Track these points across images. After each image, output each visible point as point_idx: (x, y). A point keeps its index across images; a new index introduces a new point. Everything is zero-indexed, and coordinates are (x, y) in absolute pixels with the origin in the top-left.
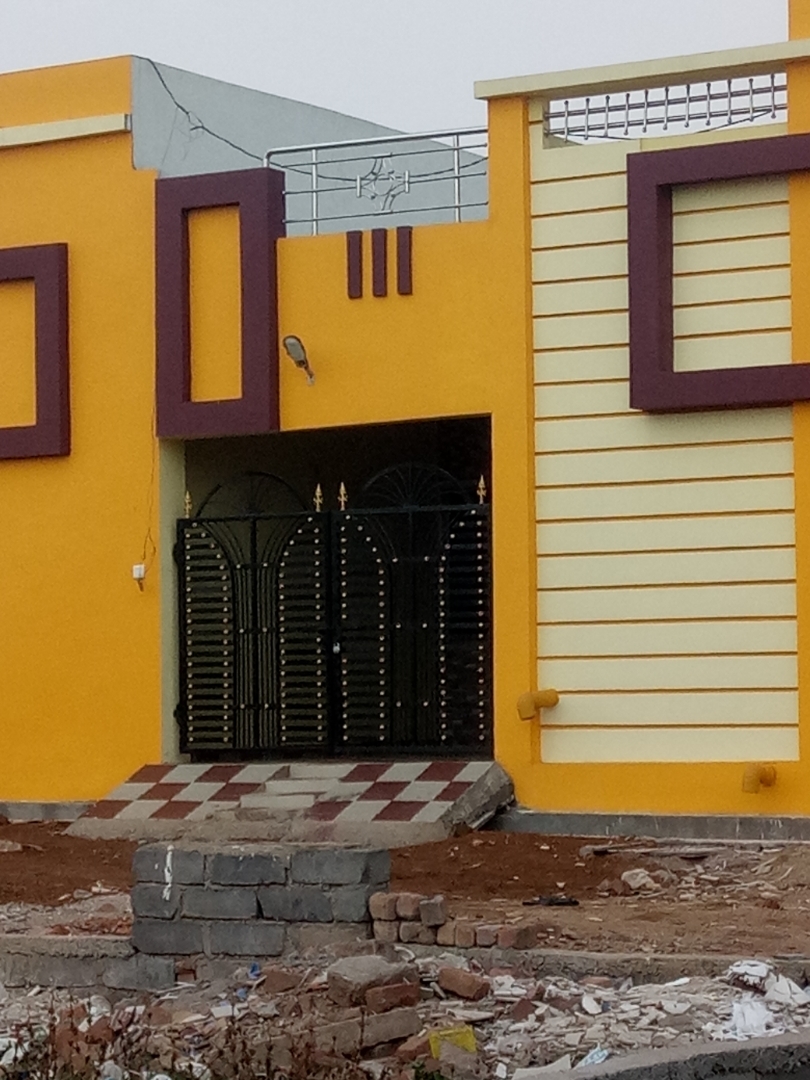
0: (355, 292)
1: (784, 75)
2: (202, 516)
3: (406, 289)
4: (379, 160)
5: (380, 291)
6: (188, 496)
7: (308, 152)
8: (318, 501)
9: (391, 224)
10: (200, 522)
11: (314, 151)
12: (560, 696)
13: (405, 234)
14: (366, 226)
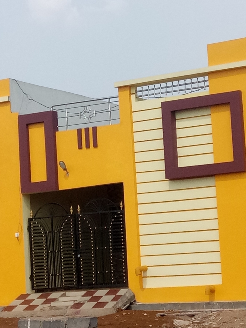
0: (80, 147)
1: (207, 77)
2: (36, 217)
3: (95, 146)
4: (86, 107)
5: (88, 147)
6: (31, 211)
7: (65, 105)
8: (71, 211)
9: (90, 126)
10: (35, 219)
11: (66, 105)
12: (148, 268)
13: (95, 129)
14: (83, 127)
